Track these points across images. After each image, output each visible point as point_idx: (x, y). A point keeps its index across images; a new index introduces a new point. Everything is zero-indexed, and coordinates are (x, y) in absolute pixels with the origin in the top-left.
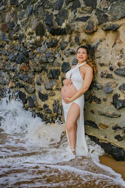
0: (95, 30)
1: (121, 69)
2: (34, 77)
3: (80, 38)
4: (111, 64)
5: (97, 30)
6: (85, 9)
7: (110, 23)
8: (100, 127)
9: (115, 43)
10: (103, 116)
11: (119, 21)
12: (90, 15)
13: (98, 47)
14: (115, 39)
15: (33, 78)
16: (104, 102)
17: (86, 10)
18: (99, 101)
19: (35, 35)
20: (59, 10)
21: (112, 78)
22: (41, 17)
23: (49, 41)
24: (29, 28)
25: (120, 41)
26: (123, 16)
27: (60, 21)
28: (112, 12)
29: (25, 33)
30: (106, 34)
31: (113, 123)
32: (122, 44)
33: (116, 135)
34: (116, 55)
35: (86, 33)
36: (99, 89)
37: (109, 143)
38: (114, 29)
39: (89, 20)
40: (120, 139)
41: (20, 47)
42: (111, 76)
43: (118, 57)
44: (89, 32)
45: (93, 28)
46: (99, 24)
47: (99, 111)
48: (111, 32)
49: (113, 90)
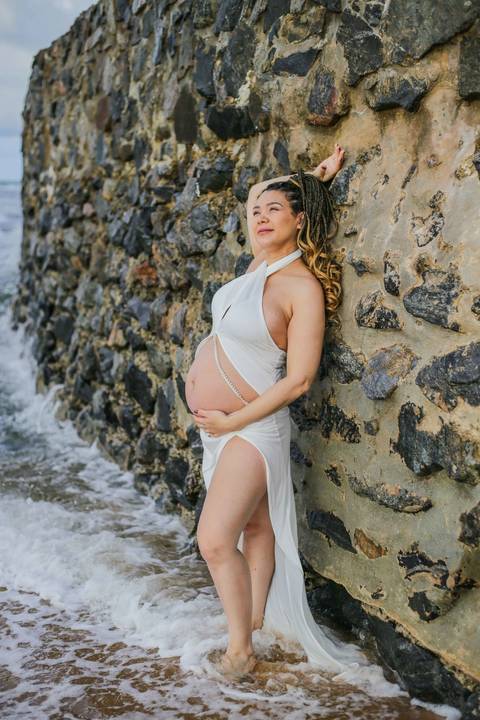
0: (338, 111)
1: (426, 292)
2: (167, 313)
3: (289, 150)
4: (389, 268)
5: (347, 108)
6: (303, 19)
7: (391, 72)
8: (357, 548)
9: (413, 169)
10: (368, 500)
11: (425, 62)
12: (319, 46)
13: (351, 186)
14: (414, 146)
15: (163, 315)
16: (370, 436)
17: (307, 24)
18: (351, 431)
19: (172, 139)
20: (232, 29)
21: (396, 328)
22: (186, 67)
23: (208, 162)
24: (157, 112)
25: (433, 156)
26: (438, 40)
27: (233, 79)
28: (395, 25)
29: (149, 132)
30: (383, 125)
31: (399, 537)
32: (440, 167)
33: (415, 594)
34: (416, 222)
35: (309, 123)
36: (350, 378)
37: (390, 622)
38: (405, 103)
39: (316, 66)
40: (428, 614)
41: (139, 187)
42: (393, 320)
43: (422, 231)
44: (320, 118)
45: (330, 103)
46: (355, 83)
47: (353, 475)
48: (400, 113)
49: (396, 387)
